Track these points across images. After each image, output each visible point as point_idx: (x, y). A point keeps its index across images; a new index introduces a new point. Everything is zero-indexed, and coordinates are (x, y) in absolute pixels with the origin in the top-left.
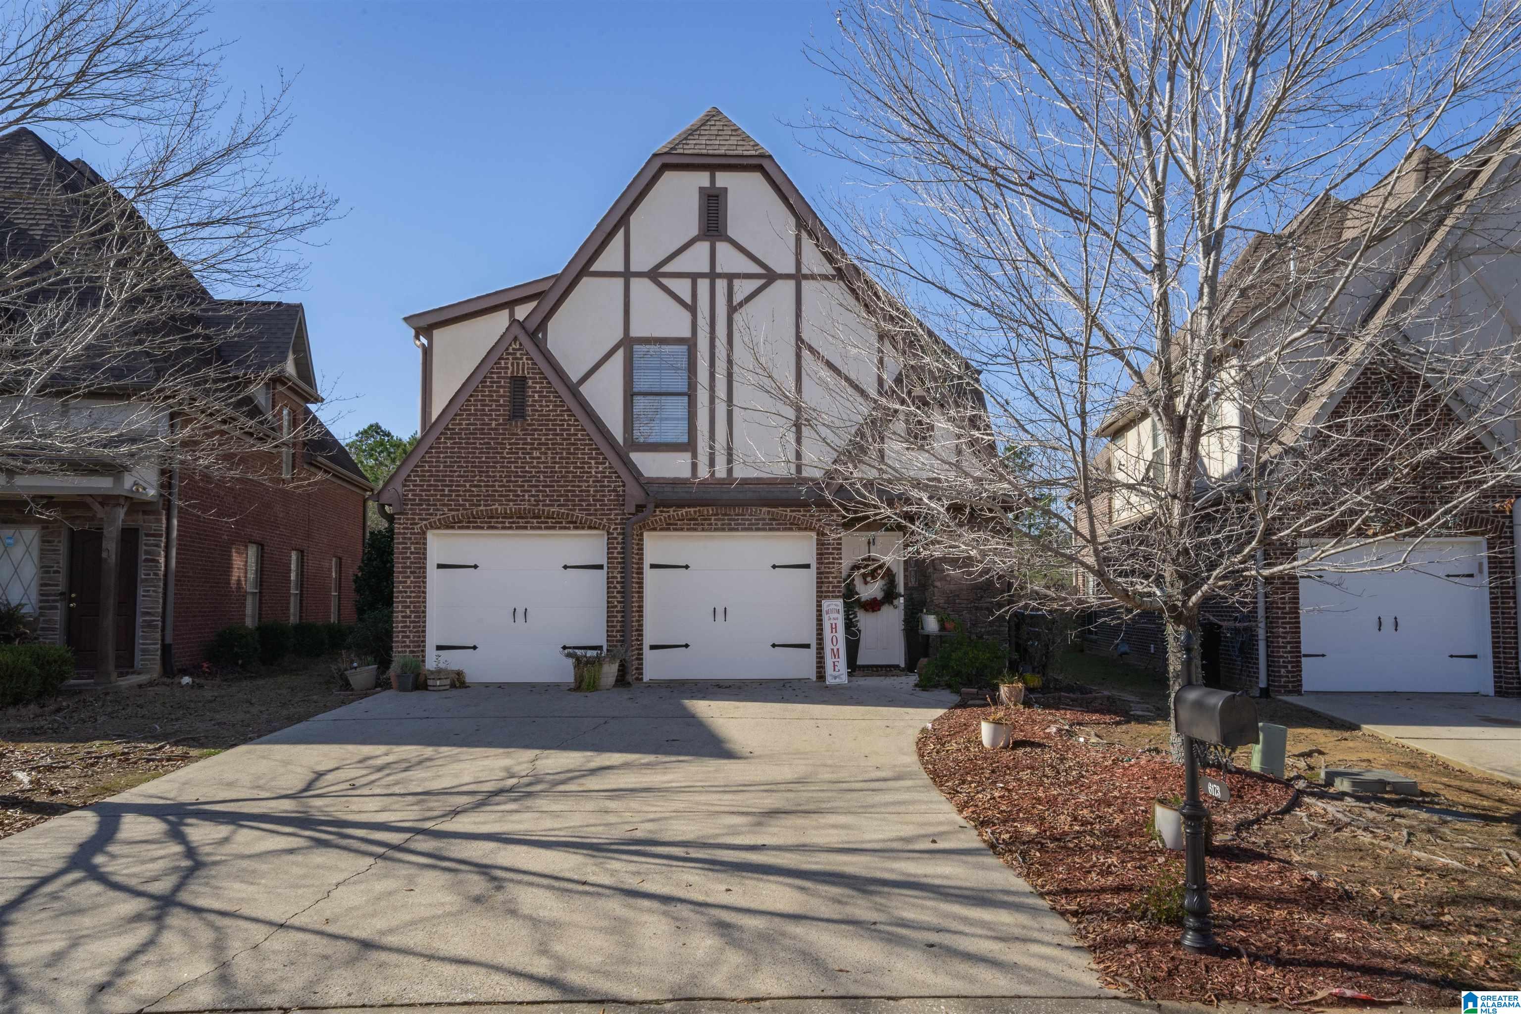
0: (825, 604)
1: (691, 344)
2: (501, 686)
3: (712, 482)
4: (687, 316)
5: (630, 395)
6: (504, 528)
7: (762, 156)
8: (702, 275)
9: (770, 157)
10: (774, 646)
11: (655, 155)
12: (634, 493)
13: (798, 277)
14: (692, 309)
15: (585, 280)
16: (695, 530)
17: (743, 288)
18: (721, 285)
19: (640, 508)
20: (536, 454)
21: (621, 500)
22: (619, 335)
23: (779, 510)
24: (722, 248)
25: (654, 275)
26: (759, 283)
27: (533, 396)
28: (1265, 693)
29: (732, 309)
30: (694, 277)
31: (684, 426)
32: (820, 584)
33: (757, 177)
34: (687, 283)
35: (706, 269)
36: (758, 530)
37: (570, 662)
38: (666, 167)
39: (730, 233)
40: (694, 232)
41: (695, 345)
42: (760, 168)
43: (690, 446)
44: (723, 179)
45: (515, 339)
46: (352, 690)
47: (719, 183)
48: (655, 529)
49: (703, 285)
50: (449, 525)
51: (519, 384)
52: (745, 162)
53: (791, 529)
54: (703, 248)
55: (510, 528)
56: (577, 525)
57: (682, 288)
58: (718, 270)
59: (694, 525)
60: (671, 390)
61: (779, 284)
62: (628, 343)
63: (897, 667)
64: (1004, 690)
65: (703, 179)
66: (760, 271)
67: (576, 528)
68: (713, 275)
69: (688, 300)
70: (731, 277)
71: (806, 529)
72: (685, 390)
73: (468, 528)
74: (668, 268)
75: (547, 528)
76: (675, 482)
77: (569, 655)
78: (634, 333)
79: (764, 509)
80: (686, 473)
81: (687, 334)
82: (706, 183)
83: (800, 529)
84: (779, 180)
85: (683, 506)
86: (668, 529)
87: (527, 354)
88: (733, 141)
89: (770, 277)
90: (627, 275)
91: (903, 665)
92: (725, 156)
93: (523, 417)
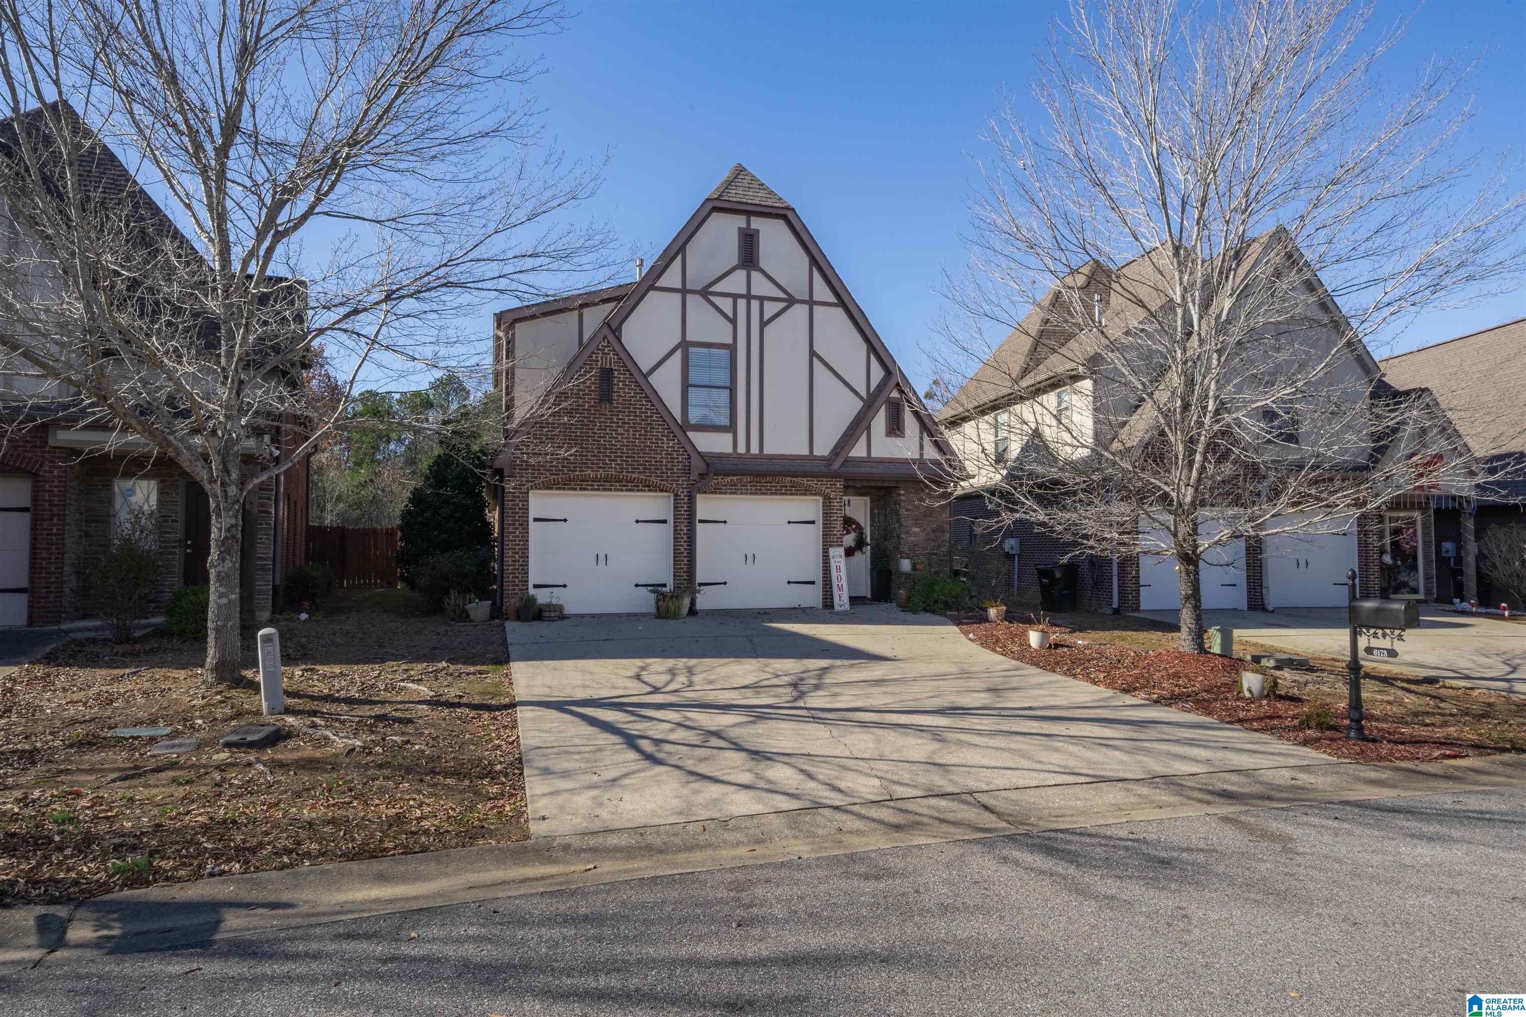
0: (832, 551)
1: (732, 348)
2: (593, 616)
3: (748, 457)
4: (730, 326)
5: (686, 386)
6: (593, 490)
7: (787, 208)
8: (741, 296)
9: (793, 210)
10: (789, 583)
11: (708, 200)
12: (698, 465)
13: (811, 303)
14: (733, 321)
15: (651, 293)
16: (735, 493)
17: (771, 309)
18: (755, 304)
19: (702, 476)
20: (620, 431)
21: (687, 470)
22: (677, 338)
23: (799, 480)
24: (755, 275)
25: (705, 293)
26: (783, 305)
27: (618, 384)
28: (1117, 612)
29: (763, 324)
30: (735, 297)
31: (726, 411)
32: (825, 536)
33: (781, 224)
34: (730, 301)
35: (744, 292)
36: (782, 494)
37: (653, 596)
38: (715, 209)
39: (762, 265)
40: (735, 261)
41: (736, 349)
42: (785, 218)
43: (731, 428)
44: (757, 223)
45: (605, 338)
46: (471, 621)
47: (754, 226)
48: (705, 493)
49: (742, 304)
50: (548, 486)
51: (606, 375)
52: (774, 211)
53: (805, 494)
54: (741, 274)
55: (598, 490)
56: (650, 487)
57: (726, 304)
58: (753, 293)
59: (734, 489)
60: (715, 384)
61: (797, 307)
62: (684, 345)
63: (865, 598)
64: (992, 612)
65: (740, 221)
66: (783, 296)
67: (650, 491)
68: (749, 297)
69: (731, 315)
70: (762, 299)
71: (816, 494)
72: (728, 384)
73: (564, 489)
74: (716, 288)
75: (627, 490)
76: (721, 456)
77: (651, 591)
78: (689, 338)
79: (788, 479)
80: (729, 450)
81: (729, 341)
82: (744, 225)
83: (812, 494)
84: (798, 228)
85: (729, 475)
86: (715, 493)
87: (614, 350)
88: (762, 194)
89: (791, 301)
90: (684, 291)
91: (869, 596)
92: (760, 205)
93: (610, 401)
